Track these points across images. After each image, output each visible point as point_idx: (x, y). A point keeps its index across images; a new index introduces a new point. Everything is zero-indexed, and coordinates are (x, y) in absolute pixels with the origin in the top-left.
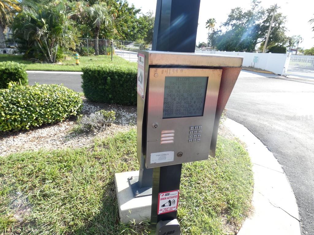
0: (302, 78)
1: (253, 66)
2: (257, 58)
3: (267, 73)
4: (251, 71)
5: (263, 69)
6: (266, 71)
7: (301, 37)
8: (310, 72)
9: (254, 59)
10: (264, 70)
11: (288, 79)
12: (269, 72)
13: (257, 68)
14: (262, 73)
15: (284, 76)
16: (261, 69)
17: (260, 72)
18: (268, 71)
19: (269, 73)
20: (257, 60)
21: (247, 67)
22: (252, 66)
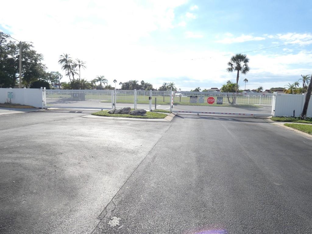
0: (62, 109)
1: (10, 102)
2: (12, 94)
3: (27, 108)
4: (7, 107)
5: (22, 104)
6: (26, 106)
7: (60, 74)
8: (69, 103)
9: (8, 95)
10: (24, 105)
11: (49, 111)
12: (30, 106)
13: (15, 104)
14: (21, 108)
15: (45, 109)
16: (20, 105)
17: (19, 108)
18: (28, 106)
19: (29, 108)
20: (12, 95)
21: (2, 104)
22: (8, 102)
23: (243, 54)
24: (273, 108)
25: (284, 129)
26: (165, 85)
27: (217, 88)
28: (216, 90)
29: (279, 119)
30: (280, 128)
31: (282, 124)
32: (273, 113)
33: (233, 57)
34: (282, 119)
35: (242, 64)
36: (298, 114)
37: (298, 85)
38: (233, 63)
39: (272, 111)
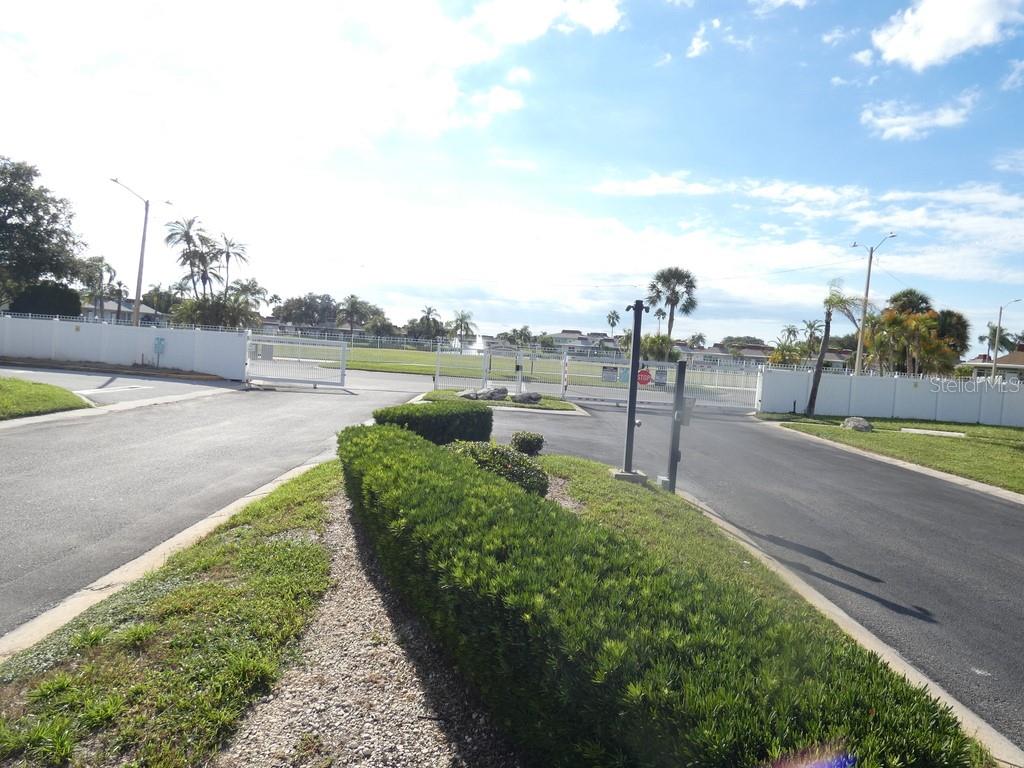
2: (162, 342)
9: (155, 345)
20: (163, 346)
23: (683, 267)
24: (758, 397)
25: (781, 431)
26: (429, 313)
27: (579, 333)
28: (579, 339)
29: (769, 416)
30: (776, 430)
31: (777, 425)
32: (757, 406)
33: (663, 274)
34: (775, 416)
35: (680, 289)
36: (802, 408)
37: (795, 335)
38: (660, 286)
39: (757, 401)
